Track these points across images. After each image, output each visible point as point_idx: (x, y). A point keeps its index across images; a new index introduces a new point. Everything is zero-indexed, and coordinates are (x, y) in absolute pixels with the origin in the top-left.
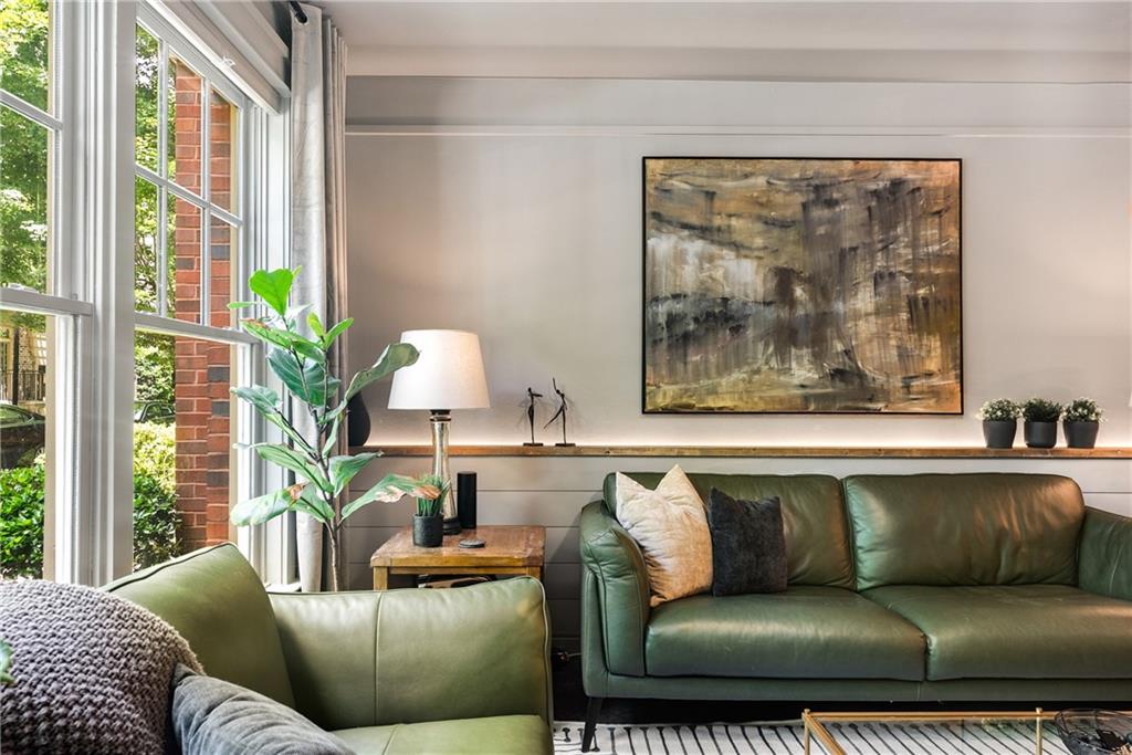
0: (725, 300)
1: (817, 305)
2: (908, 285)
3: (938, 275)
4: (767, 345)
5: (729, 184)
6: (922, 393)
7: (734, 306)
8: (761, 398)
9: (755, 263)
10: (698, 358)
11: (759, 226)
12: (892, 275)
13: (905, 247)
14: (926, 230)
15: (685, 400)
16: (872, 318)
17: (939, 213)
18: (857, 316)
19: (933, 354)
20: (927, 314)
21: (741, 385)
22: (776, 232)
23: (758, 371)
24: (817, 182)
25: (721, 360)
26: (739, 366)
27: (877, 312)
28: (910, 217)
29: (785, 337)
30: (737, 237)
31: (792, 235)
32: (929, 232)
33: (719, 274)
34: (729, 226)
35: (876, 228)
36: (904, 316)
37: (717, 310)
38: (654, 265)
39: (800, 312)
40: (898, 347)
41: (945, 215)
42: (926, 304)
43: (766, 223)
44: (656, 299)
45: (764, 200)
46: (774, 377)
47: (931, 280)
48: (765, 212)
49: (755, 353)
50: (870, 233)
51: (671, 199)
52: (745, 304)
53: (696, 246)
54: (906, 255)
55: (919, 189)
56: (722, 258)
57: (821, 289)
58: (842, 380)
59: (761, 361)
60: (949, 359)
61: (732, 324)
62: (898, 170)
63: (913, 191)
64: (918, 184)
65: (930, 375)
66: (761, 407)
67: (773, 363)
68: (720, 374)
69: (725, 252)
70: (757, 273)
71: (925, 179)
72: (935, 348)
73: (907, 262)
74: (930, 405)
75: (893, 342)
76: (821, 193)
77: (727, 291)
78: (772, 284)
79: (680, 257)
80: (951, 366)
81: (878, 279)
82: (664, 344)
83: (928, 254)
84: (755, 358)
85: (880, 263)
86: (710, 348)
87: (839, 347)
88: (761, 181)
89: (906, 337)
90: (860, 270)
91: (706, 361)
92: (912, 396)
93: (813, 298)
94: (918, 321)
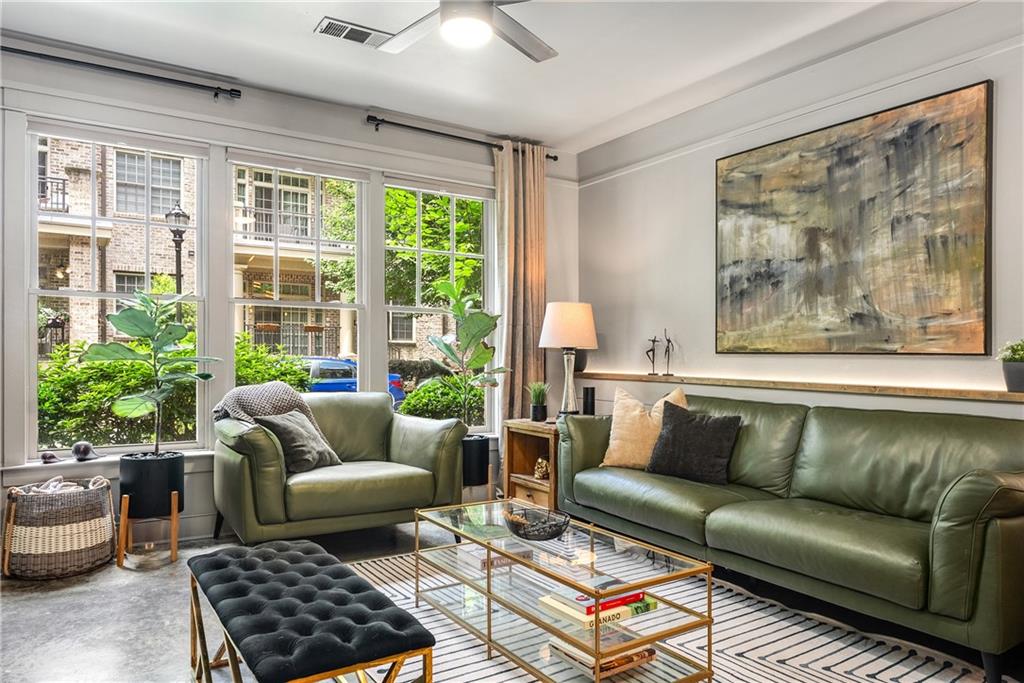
0: (768, 261)
1: (839, 256)
2: (926, 225)
3: (958, 210)
4: (799, 295)
5: (771, 165)
6: (940, 333)
7: (774, 265)
8: (794, 341)
9: (790, 226)
10: (749, 310)
11: (793, 195)
12: (909, 218)
13: (924, 187)
14: (946, 165)
15: (741, 343)
16: (890, 263)
17: (960, 145)
18: (874, 262)
19: (952, 293)
20: (946, 251)
21: (780, 331)
22: (806, 197)
23: (791, 318)
24: (840, 145)
25: (766, 309)
26: (778, 314)
27: (894, 257)
28: (928, 157)
29: (813, 287)
30: (777, 208)
31: (819, 197)
32: (949, 167)
33: (764, 241)
34: (771, 200)
35: (894, 175)
36: (922, 257)
37: (763, 270)
38: (722, 240)
39: (825, 264)
40: (915, 288)
41: (968, 146)
42: (945, 242)
43: (799, 192)
44: (723, 267)
45: (797, 172)
46: (804, 322)
47: (951, 216)
48: (797, 183)
49: (790, 302)
50: (888, 182)
51: (733, 188)
52: (783, 262)
53: (749, 221)
54: (924, 195)
55: (938, 125)
56: (766, 227)
57: (843, 240)
58: (861, 323)
59: (794, 308)
60: (971, 298)
61: (773, 280)
62: (915, 113)
63: (932, 129)
64: (937, 121)
65: (948, 314)
66: (794, 348)
67: (804, 311)
68: (765, 323)
69: (768, 222)
70: (791, 235)
71: (946, 113)
72: (954, 287)
73: (924, 203)
74: (950, 345)
75: (910, 284)
76: (844, 155)
77: (769, 254)
78: (803, 243)
79: (738, 232)
80: (972, 304)
81: (894, 224)
82: (728, 302)
83: (948, 191)
84: (790, 307)
85: (897, 207)
86: (758, 301)
87: (858, 292)
88: (795, 156)
89: (923, 278)
90: (878, 217)
91: (756, 311)
92: (928, 337)
93: (836, 251)
94: (936, 261)
